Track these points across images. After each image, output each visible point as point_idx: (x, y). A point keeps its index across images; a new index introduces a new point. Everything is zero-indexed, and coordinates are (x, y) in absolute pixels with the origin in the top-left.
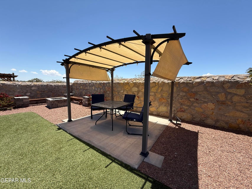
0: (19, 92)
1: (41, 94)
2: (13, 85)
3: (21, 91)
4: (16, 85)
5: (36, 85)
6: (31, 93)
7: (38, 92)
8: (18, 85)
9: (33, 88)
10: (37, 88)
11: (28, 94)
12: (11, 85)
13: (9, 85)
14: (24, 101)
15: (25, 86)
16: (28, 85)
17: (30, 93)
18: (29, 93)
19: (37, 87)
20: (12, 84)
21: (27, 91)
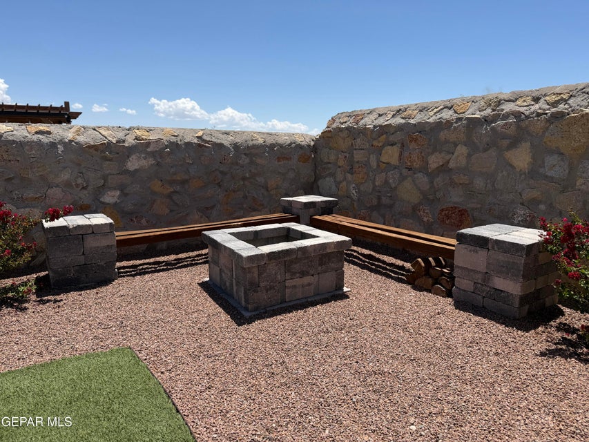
0: (68, 184)
1: (170, 196)
2: (39, 143)
3: (80, 181)
4: (53, 145)
5: (148, 144)
6: (122, 188)
7: (157, 186)
8: (62, 142)
9: (133, 164)
10: (152, 161)
11: (111, 197)
12: (30, 144)
13: (21, 145)
14: (91, 243)
15: (95, 148)
16: (110, 143)
17: (118, 193)
18: (115, 189)
19: (153, 154)
20: (35, 138)
21: (105, 178)
